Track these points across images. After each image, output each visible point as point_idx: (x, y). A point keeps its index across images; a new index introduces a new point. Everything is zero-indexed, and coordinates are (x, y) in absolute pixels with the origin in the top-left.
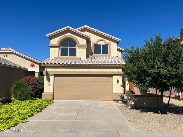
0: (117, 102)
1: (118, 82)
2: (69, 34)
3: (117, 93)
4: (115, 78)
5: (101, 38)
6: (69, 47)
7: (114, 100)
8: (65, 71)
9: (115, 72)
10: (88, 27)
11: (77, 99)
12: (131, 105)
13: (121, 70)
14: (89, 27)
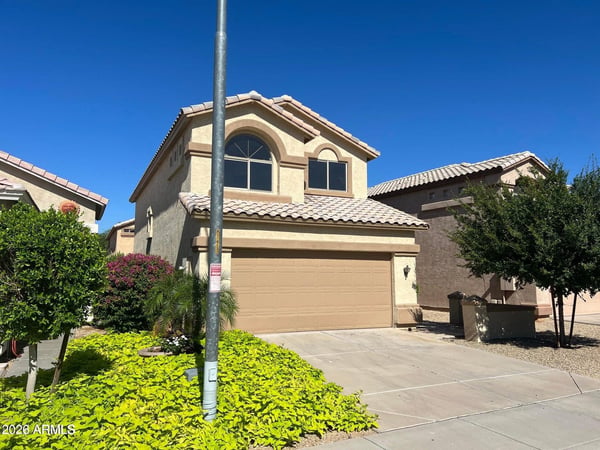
0: (410, 330)
1: (406, 274)
2: (252, 117)
3: (405, 306)
4: (399, 263)
5: (328, 142)
6: (249, 160)
7: (399, 326)
8: (265, 238)
9: (400, 246)
10: (294, 101)
11: (300, 329)
12: (481, 333)
13: (410, 241)
14: (299, 104)
